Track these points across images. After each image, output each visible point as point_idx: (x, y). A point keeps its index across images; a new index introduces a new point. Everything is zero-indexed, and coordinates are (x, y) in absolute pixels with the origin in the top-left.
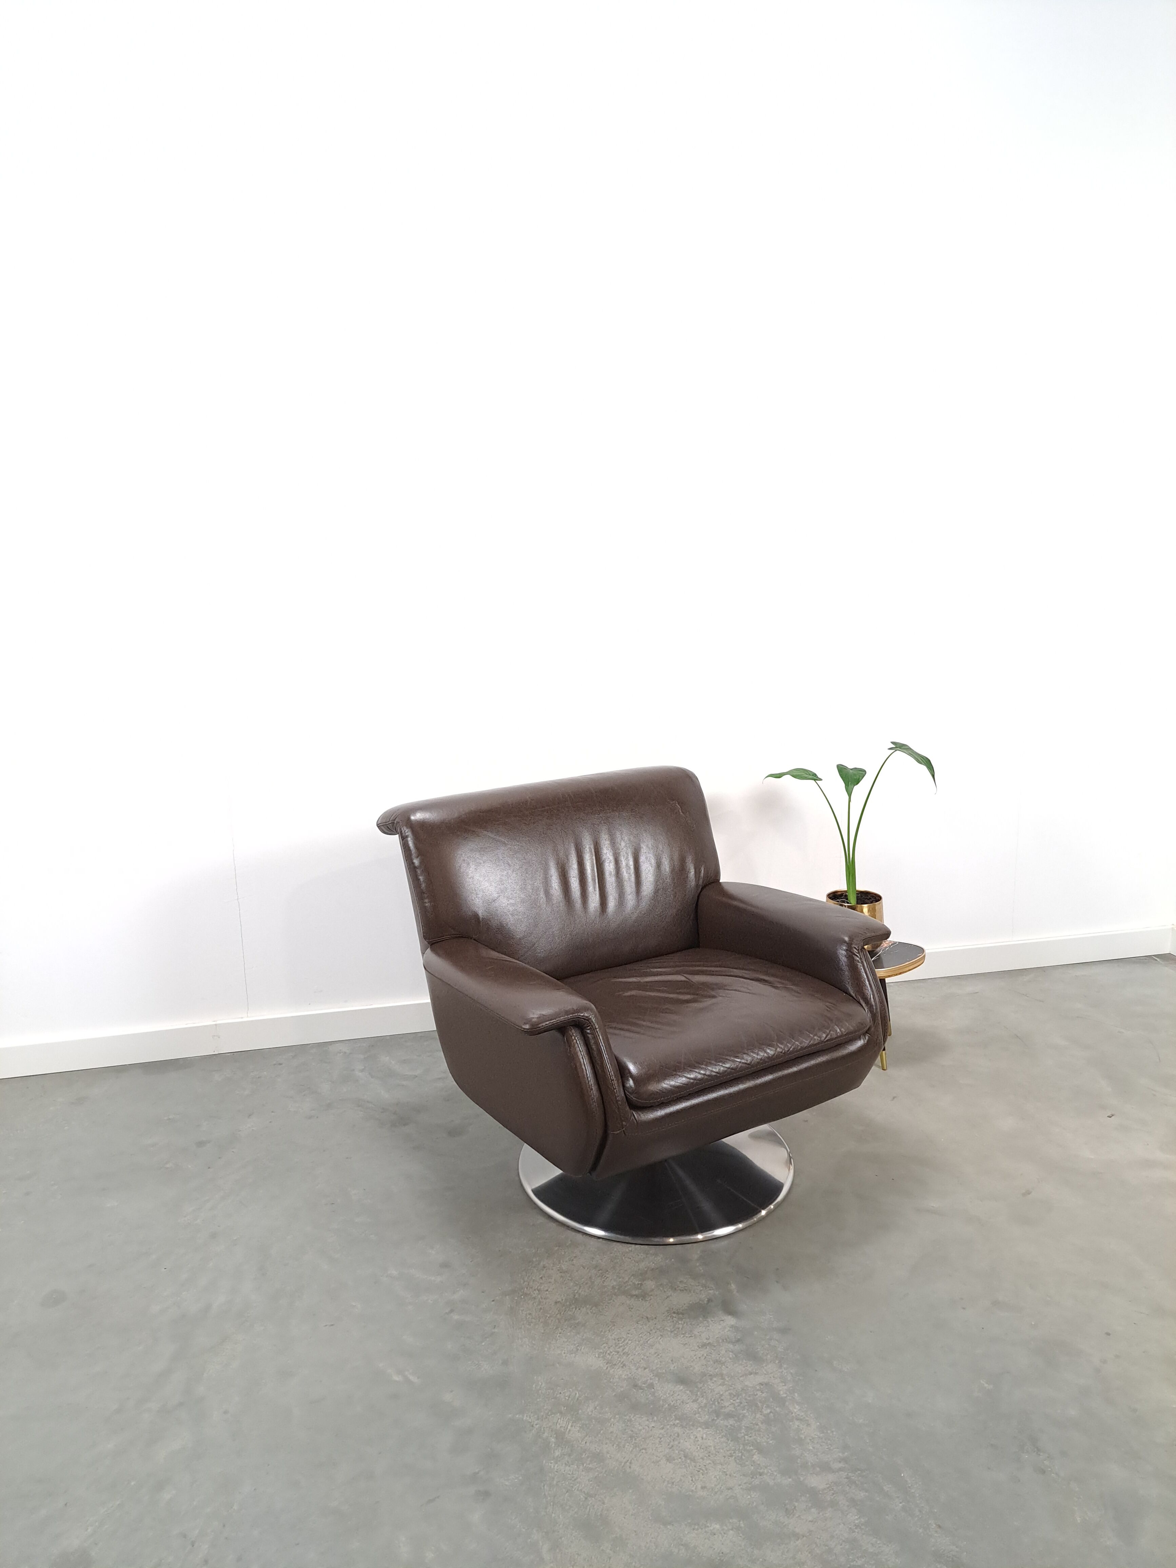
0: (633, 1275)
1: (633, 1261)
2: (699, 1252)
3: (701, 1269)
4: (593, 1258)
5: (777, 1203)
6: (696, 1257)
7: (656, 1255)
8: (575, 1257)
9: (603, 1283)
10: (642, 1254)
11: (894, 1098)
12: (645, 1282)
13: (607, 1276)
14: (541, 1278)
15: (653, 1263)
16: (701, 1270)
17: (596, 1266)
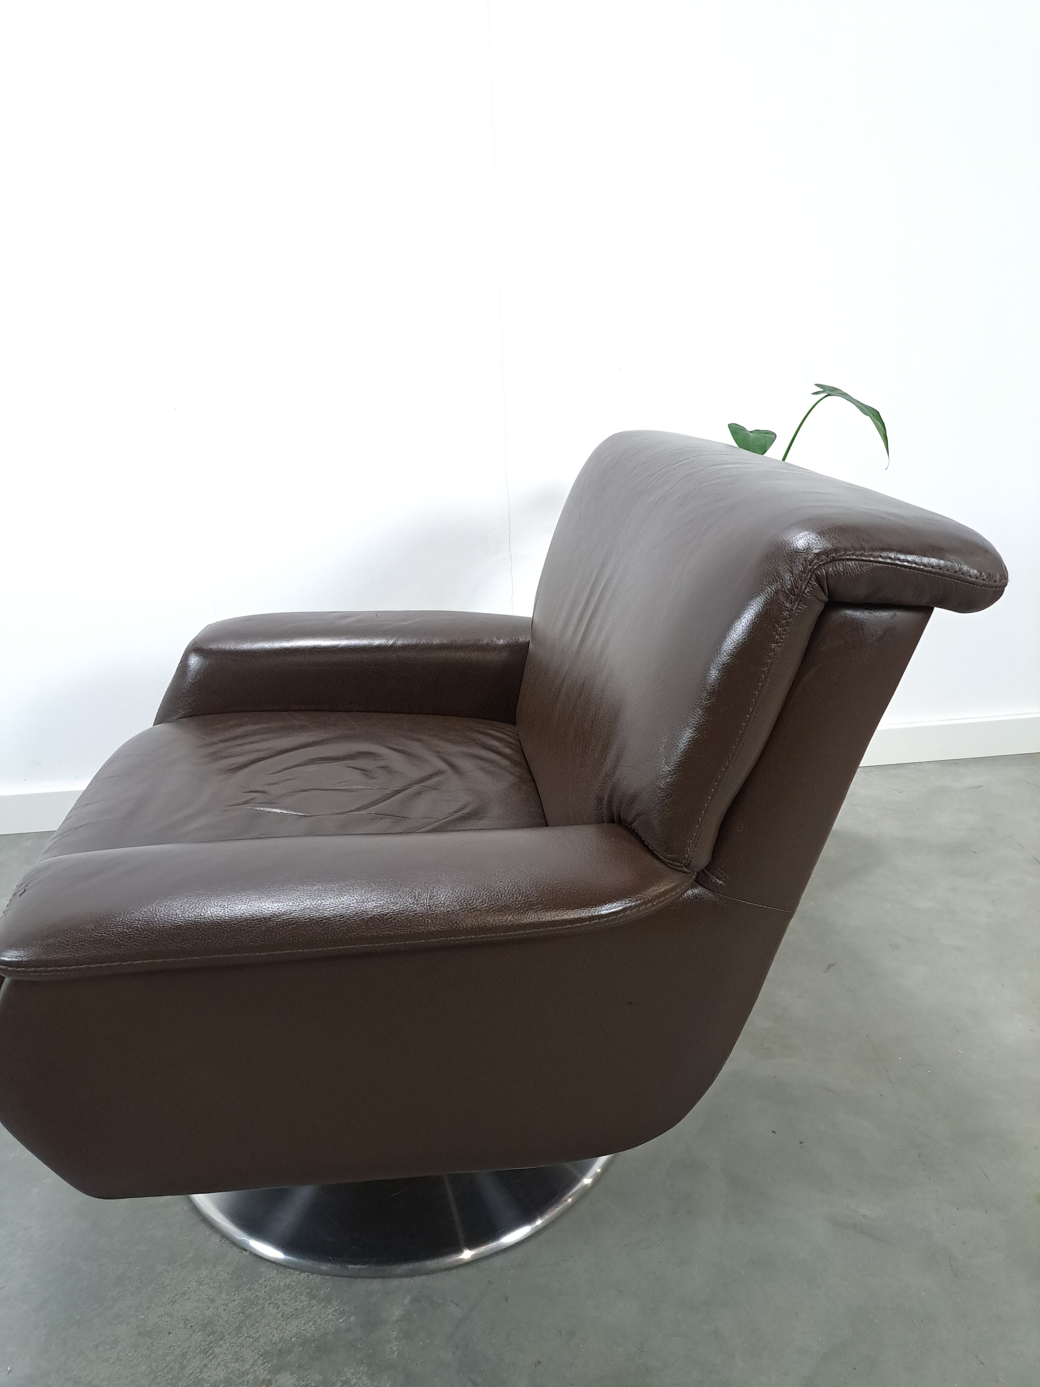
0: (265, 1355)
1: (280, 1315)
2: (407, 1301)
3: (395, 1348)
4: (213, 1301)
5: (579, 1190)
6: (397, 1312)
7: (328, 1300)
8: (184, 1293)
9: (201, 1372)
10: (303, 1297)
11: (829, 967)
12: (278, 1376)
13: (217, 1350)
14: (97, 1347)
15: (314, 1323)
16: (393, 1353)
17: (209, 1323)
